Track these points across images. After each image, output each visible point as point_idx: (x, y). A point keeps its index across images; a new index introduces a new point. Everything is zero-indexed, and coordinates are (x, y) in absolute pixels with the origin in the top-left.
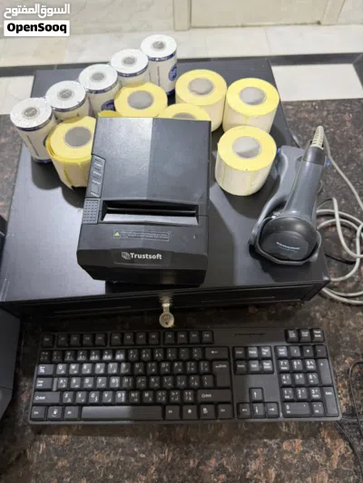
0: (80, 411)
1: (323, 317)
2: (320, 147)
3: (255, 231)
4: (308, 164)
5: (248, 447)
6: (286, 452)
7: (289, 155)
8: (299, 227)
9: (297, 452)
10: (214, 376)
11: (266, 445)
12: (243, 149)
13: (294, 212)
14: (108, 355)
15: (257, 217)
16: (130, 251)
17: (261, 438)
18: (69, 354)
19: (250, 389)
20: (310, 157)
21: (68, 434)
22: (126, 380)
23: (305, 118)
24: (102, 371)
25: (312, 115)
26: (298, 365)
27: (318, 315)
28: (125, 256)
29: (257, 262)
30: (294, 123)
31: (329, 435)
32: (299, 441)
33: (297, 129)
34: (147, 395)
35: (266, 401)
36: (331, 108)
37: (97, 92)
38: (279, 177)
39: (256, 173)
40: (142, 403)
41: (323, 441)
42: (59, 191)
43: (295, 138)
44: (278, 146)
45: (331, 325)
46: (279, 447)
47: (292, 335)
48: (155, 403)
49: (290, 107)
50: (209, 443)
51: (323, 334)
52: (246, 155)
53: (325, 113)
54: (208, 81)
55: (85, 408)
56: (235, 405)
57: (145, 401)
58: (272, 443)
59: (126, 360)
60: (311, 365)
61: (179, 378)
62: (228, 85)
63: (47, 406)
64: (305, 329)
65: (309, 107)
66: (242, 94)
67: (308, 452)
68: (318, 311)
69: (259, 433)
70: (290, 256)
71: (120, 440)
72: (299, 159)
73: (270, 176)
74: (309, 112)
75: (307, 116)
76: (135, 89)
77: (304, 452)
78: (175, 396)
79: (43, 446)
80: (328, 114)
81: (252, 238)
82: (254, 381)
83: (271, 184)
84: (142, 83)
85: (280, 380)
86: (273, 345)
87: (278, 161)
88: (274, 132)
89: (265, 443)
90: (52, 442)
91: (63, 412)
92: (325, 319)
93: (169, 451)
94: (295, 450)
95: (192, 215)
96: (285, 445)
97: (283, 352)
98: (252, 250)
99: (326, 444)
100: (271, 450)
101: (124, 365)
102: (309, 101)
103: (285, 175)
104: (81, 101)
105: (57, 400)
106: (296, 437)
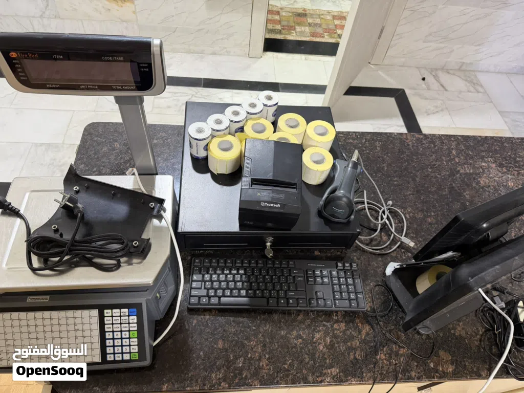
0: (219, 300)
1: (358, 259)
2: (356, 161)
3: (321, 203)
4: (349, 169)
5: (315, 326)
6: (336, 329)
7: (340, 164)
8: (345, 199)
9: (342, 330)
10: (296, 285)
11: (324, 325)
12: (316, 159)
13: (342, 191)
14: (234, 270)
15: (322, 197)
16: (265, 202)
17: (322, 322)
18: (211, 269)
19: (316, 292)
20: (350, 165)
21: (210, 315)
22: (245, 284)
23: (351, 143)
24: (231, 279)
25: (356, 141)
26: (343, 281)
27: (355, 258)
28: (263, 204)
29: (322, 220)
30: (343, 146)
31: (360, 322)
32: (343, 325)
33: (346, 149)
34: (258, 292)
35: (325, 298)
36: (368, 138)
37: (235, 122)
38: (334, 176)
39: (323, 172)
40: (255, 296)
41: (357, 324)
42: (209, 175)
43: (344, 155)
44: (335, 159)
45: (362, 264)
46: (332, 326)
47: (340, 265)
48: (263, 297)
49: (342, 135)
50: (292, 323)
51: (357, 265)
52: (317, 162)
53: (364, 141)
54: (297, 121)
55: (222, 298)
56: (308, 300)
57: (257, 296)
58: (328, 324)
59: (245, 274)
60: (350, 281)
61: (276, 284)
62: (307, 123)
63: (199, 297)
64: (347, 262)
65: (354, 136)
66: (315, 129)
67: (348, 330)
68: (355, 256)
69: (321, 319)
70: (340, 216)
71: (241, 319)
72: (345, 167)
73: (329, 175)
74: (353, 139)
75: (352, 141)
76: (255, 122)
77: (346, 330)
78: (274, 293)
79: (195, 322)
80: (366, 141)
81: (320, 207)
82: (318, 288)
83: (330, 179)
84: (259, 118)
85: (333, 288)
86: (329, 270)
87: (334, 167)
88: (332, 151)
89: (324, 324)
90: (200, 319)
91: (209, 300)
92: (359, 261)
93: (269, 326)
94: (341, 329)
95: (294, 188)
96: (335, 326)
97: (334, 273)
98: (320, 214)
99: (358, 326)
100: (328, 328)
101: (244, 276)
102: (354, 132)
103: (338, 175)
104: (227, 126)
105: (205, 294)
106: (342, 322)
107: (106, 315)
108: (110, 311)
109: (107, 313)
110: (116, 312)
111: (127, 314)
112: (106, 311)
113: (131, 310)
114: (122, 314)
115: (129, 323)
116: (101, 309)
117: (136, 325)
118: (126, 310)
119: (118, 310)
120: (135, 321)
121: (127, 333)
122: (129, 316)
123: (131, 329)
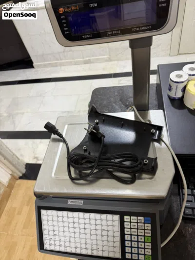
63: (192, 209)
107: (125, 220)
108: (129, 217)
109: (127, 219)
110: (134, 218)
111: (143, 222)
112: (125, 217)
113: (146, 218)
114: (138, 221)
115: (144, 230)
116: (122, 215)
117: (150, 232)
118: (142, 218)
119: (136, 218)
120: (150, 228)
121: (143, 237)
122: (144, 223)
123: (146, 235)
